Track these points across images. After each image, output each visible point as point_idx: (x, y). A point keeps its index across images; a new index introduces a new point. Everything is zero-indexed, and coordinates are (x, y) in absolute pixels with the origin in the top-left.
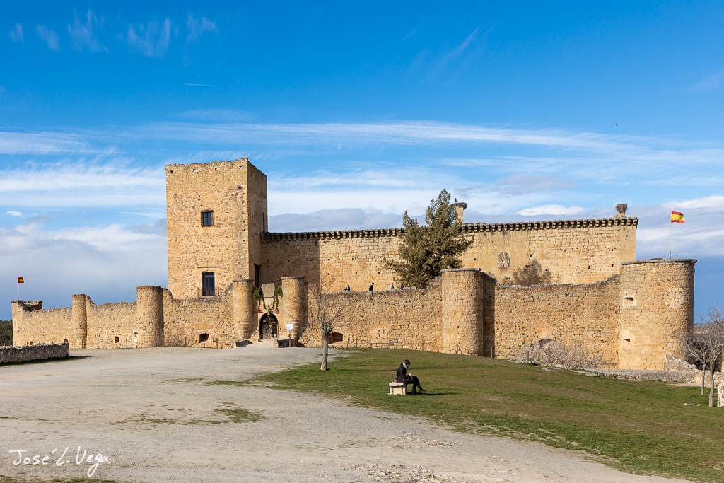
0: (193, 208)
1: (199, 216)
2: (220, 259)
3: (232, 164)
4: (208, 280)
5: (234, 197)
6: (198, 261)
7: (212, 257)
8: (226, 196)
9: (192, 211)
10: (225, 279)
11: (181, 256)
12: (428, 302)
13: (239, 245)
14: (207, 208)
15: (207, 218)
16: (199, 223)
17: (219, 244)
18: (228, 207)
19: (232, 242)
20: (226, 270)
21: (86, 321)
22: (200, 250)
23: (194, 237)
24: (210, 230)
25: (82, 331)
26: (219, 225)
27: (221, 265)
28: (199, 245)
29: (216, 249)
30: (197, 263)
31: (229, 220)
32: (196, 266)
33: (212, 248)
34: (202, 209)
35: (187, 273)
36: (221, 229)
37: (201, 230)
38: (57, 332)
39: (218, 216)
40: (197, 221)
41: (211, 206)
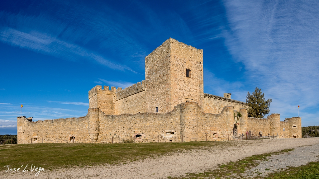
1: (185, 71)
2: (193, 95)
3: (198, 51)
5: (198, 66)
6: (184, 95)
7: (190, 94)
8: (196, 65)
9: (182, 67)
11: (177, 90)
13: (200, 90)
14: (188, 68)
15: (187, 73)
16: (185, 75)
17: (193, 88)
18: (196, 71)
22: (186, 88)
23: (183, 81)
24: (190, 80)
26: (193, 78)
27: (193, 99)
28: (185, 86)
29: (192, 90)
31: (197, 77)
32: (183, 97)
33: (190, 89)
34: (186, 67)
35: (180, 100)
36: (194, 81)
37: (186, 79)
38: (63, 132)
39: (192, 73)
40: (184, 73)
41: (190, 68)
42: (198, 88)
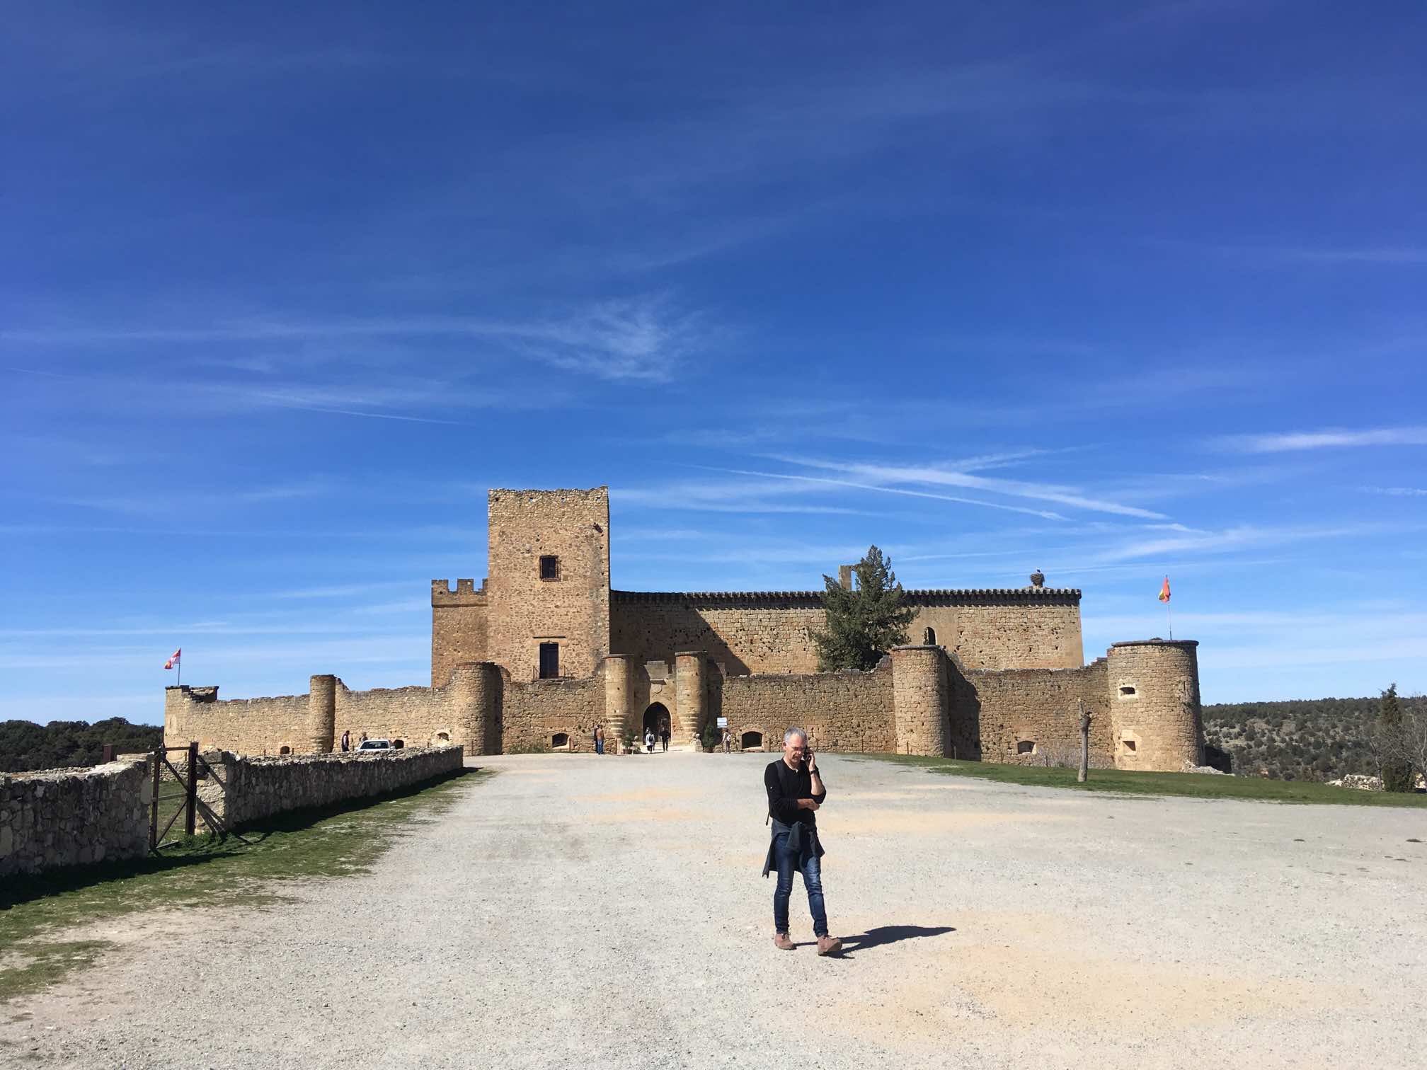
0: (528, 551)
1: (537, 562)
2: (566, 625)
3: (587, 494)
4: (549, 653)
5: (589, 539)
6: (534, 628)
7: (555, 621)
8: (577, 537)
9: (526, 555)
10: (574, 654)
11: (508, 620)
12: (876, 691)
13: (596, 607)
14: (548, 554)
15: (549, 567)
16: (537, 574)
17: (566, 605)
18: (580, 553)
19: (585, 601)
20: (575, 642)
22: (537, 611)
23: (529, 592)
24: (554, 585)
25: (327, 732)
26: (566, 578)
27: (567, 634)
28: (536, 604)
29: (563, 611)
30: (532, 631)
31: (581, 571)
32: (530, 635)
33: (556, 609)
34: (542, 553)
35: (517, 645)
36: (570, 584)
37: (539, 584)
38: (267, 735)
39: (564, 565)
40: (534, 570)
41: (554, 550)
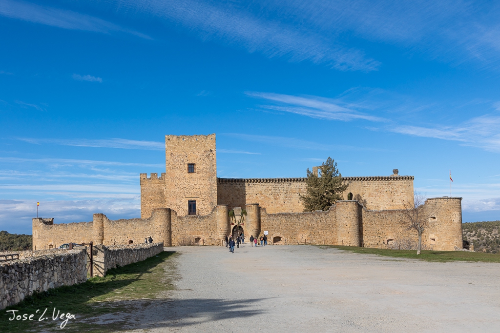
0: (183, 162)
1: (186, 166)
2: (199, 193)
3: (207, 137)
4: (192, 206)
5: (208, 156)
6: (185, 194)
7: (195, 191)
8: (203, 155)
9: (182, 163)
10: (202, 205)
11: (175, 190)
12: (329, 219)
13: (211, 185)
14: (191, 162)
15: (191, 168)
16: (186, 171)
17: (199, 184)
18: (204, 162)
19: (207, 182)
20: (203, 199)
21: (103, 230)
22: (187, 187)
23: (183, 179)
24: (193, 175)
25: (100, 237)
26: (198, 173)
27: (200, 196)
28: (186, 184)
29: (197, 187)
30: (185, 195)
31: (205, 170)
32: (184, 197)
33: (194, 186)
34: (188, 162)
35: (179, 201)
36: (200, 175)
37: (187, 175)
38: (76, 238)
39: (198, 167)
40: (185, 169)
41: (193, 161)
42: (208, 183)
